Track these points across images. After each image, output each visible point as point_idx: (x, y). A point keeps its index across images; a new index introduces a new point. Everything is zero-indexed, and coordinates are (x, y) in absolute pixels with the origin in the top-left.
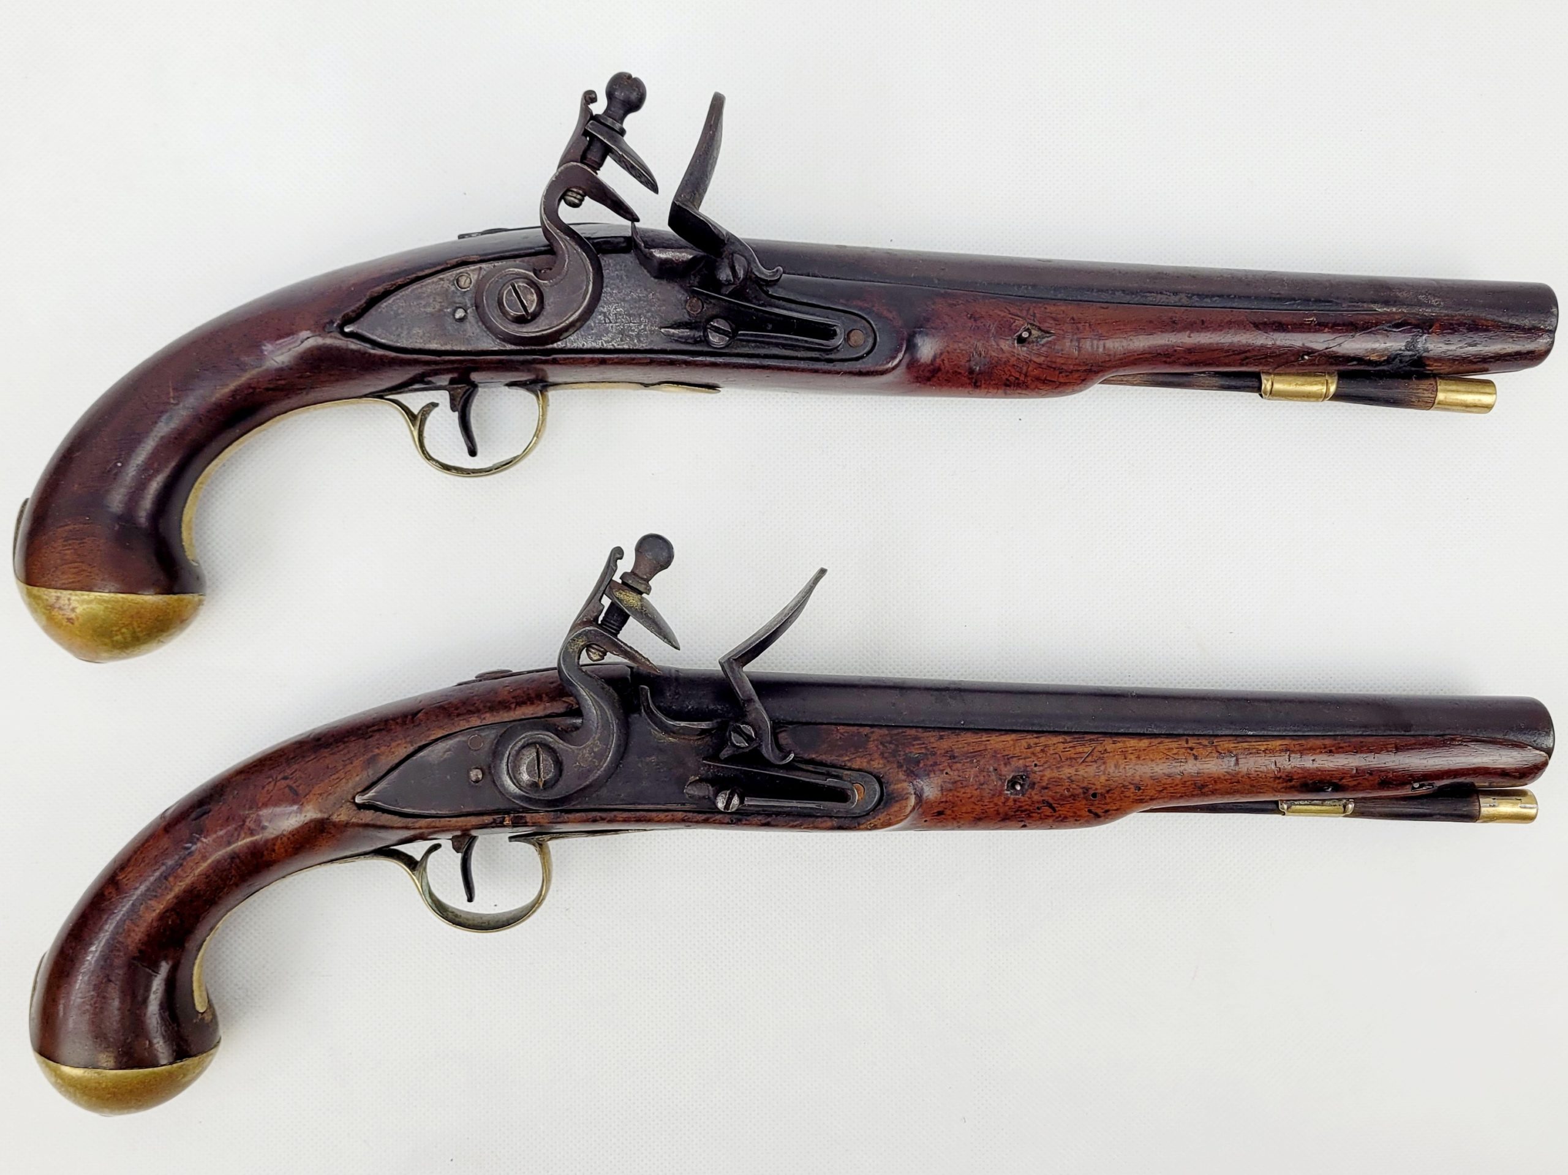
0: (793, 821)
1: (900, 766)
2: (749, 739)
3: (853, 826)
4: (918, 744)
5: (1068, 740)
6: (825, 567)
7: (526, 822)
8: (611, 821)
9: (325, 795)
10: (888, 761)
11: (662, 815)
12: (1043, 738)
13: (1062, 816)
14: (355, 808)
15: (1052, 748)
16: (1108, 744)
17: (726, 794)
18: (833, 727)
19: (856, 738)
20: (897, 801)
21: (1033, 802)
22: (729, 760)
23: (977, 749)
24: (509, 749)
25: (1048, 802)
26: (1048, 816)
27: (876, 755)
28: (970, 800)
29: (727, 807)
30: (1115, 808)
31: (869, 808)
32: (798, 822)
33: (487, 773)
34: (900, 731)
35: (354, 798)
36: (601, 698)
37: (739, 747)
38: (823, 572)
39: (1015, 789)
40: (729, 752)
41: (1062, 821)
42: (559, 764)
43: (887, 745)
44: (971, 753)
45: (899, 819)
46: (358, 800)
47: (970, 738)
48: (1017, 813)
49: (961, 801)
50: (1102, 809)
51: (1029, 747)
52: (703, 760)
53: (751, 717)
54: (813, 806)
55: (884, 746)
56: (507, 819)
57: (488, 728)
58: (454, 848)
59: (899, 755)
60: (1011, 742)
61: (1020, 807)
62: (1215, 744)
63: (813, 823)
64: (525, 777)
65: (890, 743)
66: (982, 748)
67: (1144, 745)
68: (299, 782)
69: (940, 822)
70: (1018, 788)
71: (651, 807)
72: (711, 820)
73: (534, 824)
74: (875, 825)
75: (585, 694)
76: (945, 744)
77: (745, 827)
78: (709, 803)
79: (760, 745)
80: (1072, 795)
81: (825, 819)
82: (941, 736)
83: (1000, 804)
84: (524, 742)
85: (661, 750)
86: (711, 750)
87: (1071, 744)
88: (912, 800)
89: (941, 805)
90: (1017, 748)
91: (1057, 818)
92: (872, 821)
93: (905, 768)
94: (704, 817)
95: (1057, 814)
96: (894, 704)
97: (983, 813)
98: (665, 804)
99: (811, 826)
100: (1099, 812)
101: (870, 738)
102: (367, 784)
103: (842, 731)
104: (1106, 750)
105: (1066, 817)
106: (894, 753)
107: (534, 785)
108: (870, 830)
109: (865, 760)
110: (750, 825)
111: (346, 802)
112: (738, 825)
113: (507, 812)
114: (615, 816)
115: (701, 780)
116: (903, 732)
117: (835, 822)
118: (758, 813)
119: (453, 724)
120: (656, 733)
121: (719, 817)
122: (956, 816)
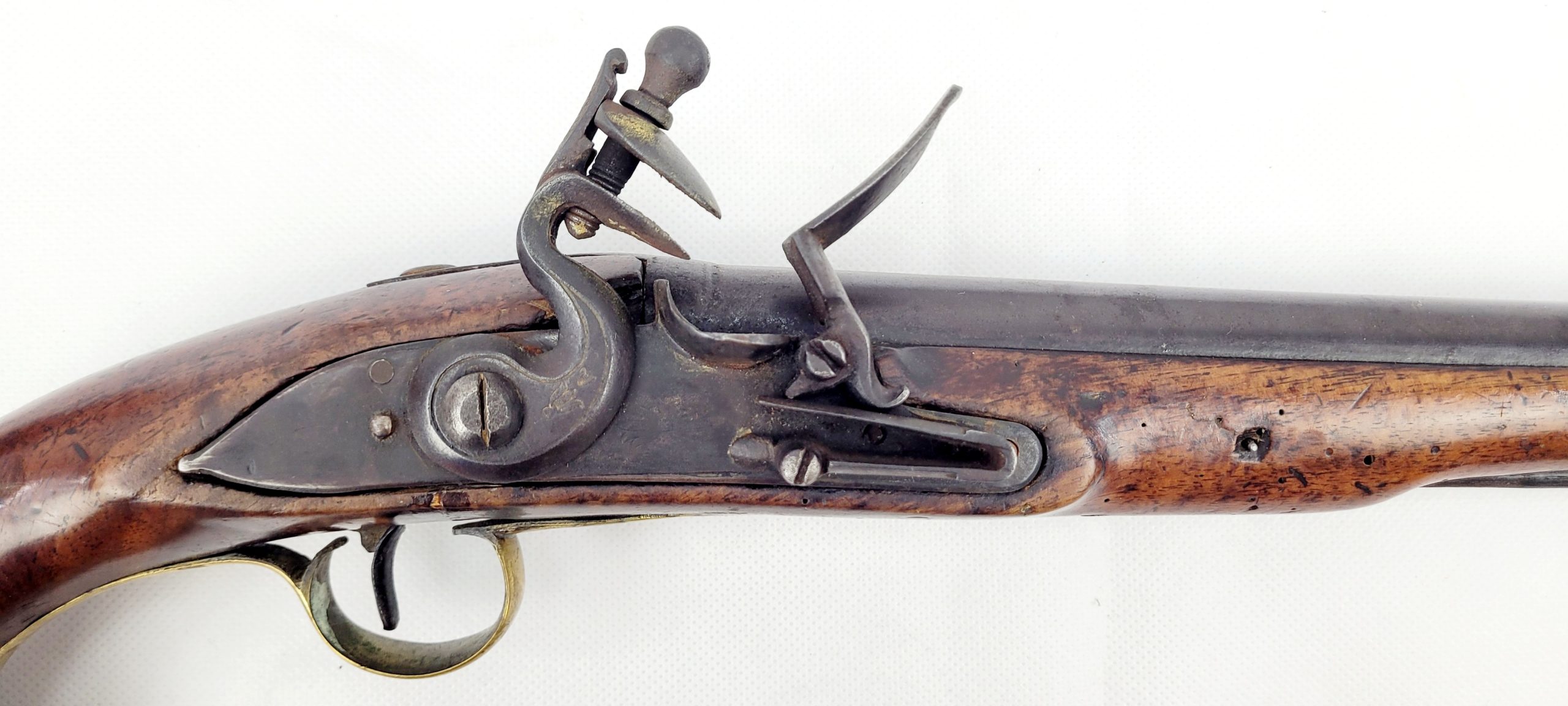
0: (902, 500)
1: (1072, 413)
2: (836, 364)
3: (999, 508)
4: (1098, 379)
5: (1330, 374)
6: (959, 84)
7: (468, 504)
8: (607, 502)
9: (129, 459)
10: (1054, 406)
11: (692, 492)
12: (1291, 370)
13: (1316, 492)
14: (180, 480)
15: (1306, 385)
16: (1391, 379)
17: (798, 456)
18: (964, 351)
19: (1001, 369)
20: (1069, 469)
21: (1274, 471)
22: (804, 398)
23: (1189, 386)
24: (434, 382)
25: (1296, 471)
26: (1294, 493)
27: (1034, 396)
28: (1179, 467)
29: (800, 476)
30: (1396, 479)
31: (1025, 479)
32: (911, 503)
33: (401, 423)
34: (1070, 358)
35: (177, 463)
36: (590, 298)
37: (819, 379)
38: (953, 93)
39: (1249, 450)
40: (802, 387)
41: (1312, 500)
42: (519, 408)
43: (1051, 379)
44: (1182, 392)
45: (1072, 497)
46: (184, 467)
47: (1180, 370)
48: (1248, 488)
49: (1164, 468)
50: (1378, 481)
51: (1270, 384)
52: (760, 399)
53: (839, 328)
54: (943, 476)
55: (1047, 382)
56: (436, 498)
57: (402, 348)
58: (363, 545)
59: (1070, 396)
60: (1243, 377)
61: (1254, 478)
62: (1553, 380)
63: (935, 504)
64: (461, 429)
65: (1055, 376)
66: (1197, 385)
67: (1446, 382)
68: (93, 436)
69: (1128, 502)
70: (1254, 447)
71: (675, 478)
72: (772, 500)
73: (481, 507)
74: (1034, 507)
75: (561, 290)
76: (1140, 380)
77: (826, 511)
78: (768, 472)
79: (853, 375)
80: (1336, 459)
81: (954, 497)
82: (1132, 366)
83: (1224, 472)
84: (461, 370)
85: (689, 385)
86: (771, 386)
87: (1335, 380)
88: (1091, 466)
89: (1133, 475)
90: (1252, 386)
91: (1308, 495)
92: (1028, 501)
93: (1080, 417)
94: (757, 494)
95: (1307, 490)
96: (1058, 317)
97: (1196, 488)
98: (695, 474)
99: (932, 509)
100: (1372, 485)
101: (1024, 369)
102: (198, 440)
103: (979, 357)
104: (1388, 389)
105: (1319, 495)
106: (1062, 393)
107: (476, 443)
108: (1025, 514)
109: (1018, 403)
110: (834, 507)
111: (164, 470)
112: (814, 507)
113: (437, 487)
114: (615, 494)
115: (755, 435)
116: (1073, 360)
117: (969, 502)
118: (848, 489)
119: (346, 341)
120: (682, 357)
121: (784, 494)
122: (1155, 492)
